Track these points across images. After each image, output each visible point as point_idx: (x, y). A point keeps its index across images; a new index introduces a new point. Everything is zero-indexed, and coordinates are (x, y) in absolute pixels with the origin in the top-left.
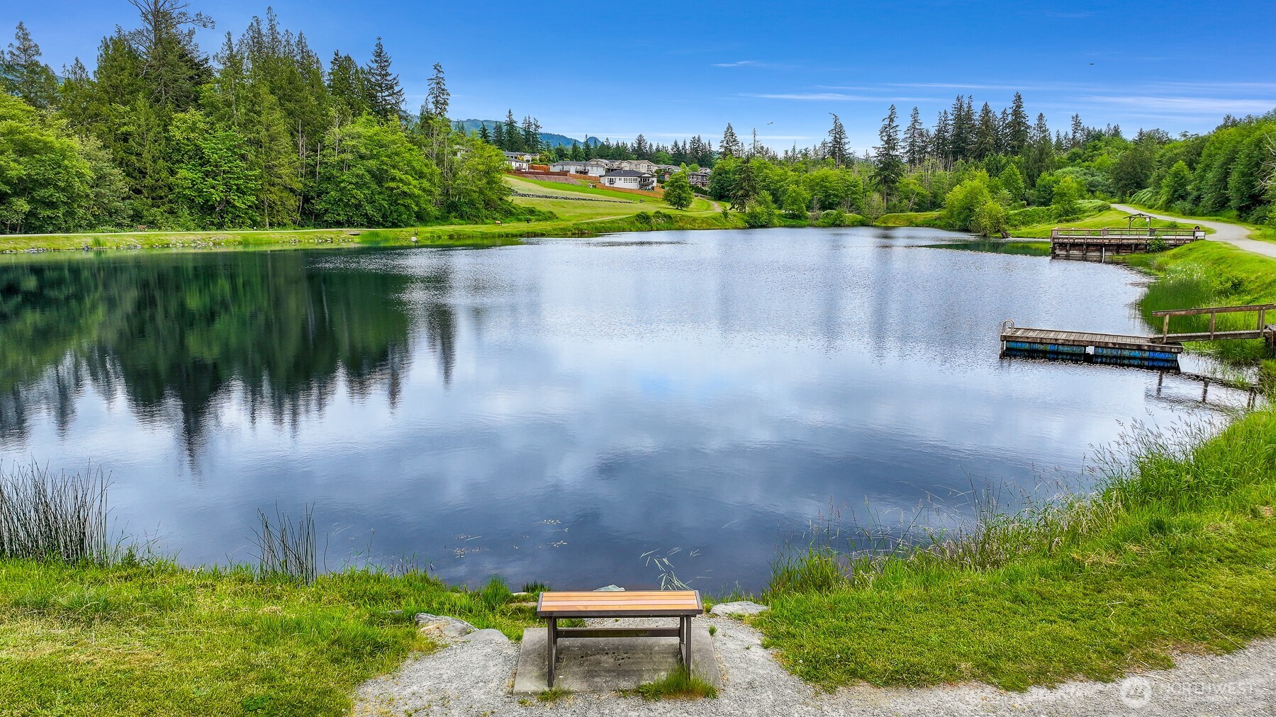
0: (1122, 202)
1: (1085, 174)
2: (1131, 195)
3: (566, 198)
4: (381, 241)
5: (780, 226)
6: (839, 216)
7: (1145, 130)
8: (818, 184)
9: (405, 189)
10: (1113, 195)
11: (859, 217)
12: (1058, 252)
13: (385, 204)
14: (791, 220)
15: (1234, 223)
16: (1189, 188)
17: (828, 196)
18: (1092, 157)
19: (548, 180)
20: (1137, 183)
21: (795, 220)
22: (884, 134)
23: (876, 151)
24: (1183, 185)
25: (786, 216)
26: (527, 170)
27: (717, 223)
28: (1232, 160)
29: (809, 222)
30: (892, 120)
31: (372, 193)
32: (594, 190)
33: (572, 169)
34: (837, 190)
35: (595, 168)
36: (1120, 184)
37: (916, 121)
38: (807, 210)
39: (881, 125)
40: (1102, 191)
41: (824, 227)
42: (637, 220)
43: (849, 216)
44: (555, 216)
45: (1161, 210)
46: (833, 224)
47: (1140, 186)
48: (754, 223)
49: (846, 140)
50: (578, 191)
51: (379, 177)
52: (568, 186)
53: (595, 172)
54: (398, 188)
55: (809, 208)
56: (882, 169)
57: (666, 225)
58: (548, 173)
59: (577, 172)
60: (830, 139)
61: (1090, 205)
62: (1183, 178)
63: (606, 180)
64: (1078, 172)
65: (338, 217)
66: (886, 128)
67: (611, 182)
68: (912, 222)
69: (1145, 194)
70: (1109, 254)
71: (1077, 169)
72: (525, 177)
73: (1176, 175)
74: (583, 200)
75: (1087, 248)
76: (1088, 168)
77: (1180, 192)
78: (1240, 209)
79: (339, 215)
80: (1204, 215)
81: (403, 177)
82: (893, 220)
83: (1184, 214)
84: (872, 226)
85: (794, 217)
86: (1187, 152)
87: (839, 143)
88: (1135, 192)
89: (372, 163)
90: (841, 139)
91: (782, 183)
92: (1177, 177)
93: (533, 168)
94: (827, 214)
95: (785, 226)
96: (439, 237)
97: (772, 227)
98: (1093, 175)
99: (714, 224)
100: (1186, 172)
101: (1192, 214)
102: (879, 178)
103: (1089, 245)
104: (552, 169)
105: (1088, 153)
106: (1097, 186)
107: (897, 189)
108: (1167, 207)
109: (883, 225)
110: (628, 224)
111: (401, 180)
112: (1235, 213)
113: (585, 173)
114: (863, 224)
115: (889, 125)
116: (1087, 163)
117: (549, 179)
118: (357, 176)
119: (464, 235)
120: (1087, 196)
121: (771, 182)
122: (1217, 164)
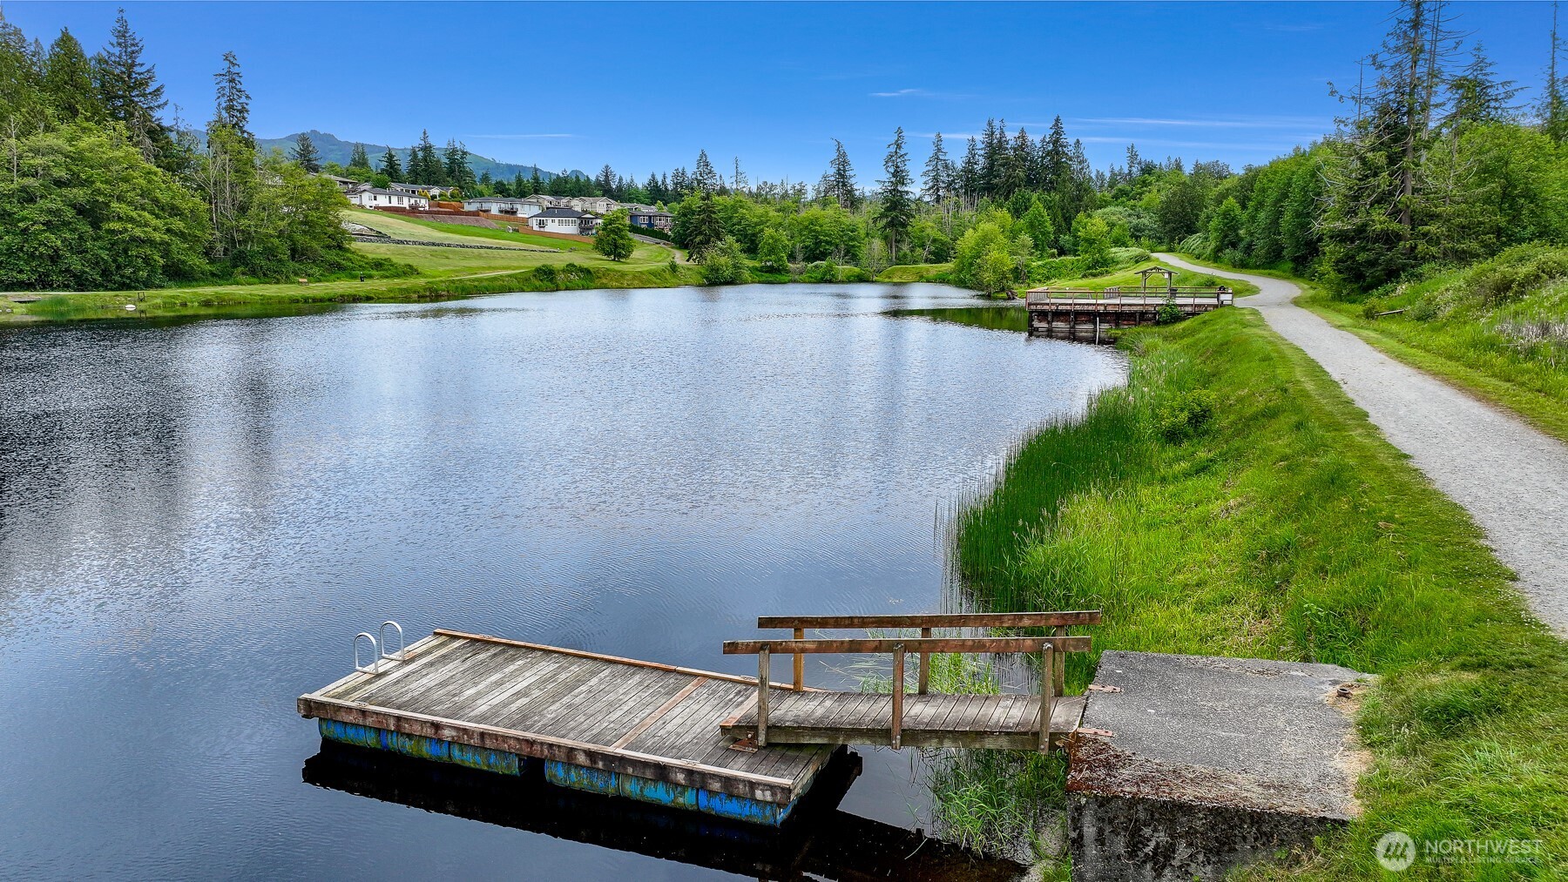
0: (1171, 250)
1: (1130, 215)
2: (1180, 240)
3: (463, 246)
4: (68, 312)
5: (753, 282)
6: (830, 268)
7: (1203, 161)
8: (806, 227)
9: (138, 232)
10: (1160, 241)
11: (857, 270)
12: (1036, 324)
13: (104, 255)
14: (767, 275)
15: (1288, 278)
16: (1241, 232)
17: (818, 243)
18: (1141, 194)
19: (451, 222)
20: (1188, 226)
21: (773, 274)
22: (890, 164)
23: (881, 186)
24: (1235, 229)
25: (761, 270)
26: (427, 208)
27: (655, 279)
28: (1285, 196)
29: (791, 276)
30: (899, 146)
31: (81, 238)
32: (516, 235)
33: (494, 209)
34: (830, 235)
35: (526, 207)
36: (1167, 228)
37: (939, 150)
38: (789, 261)
39: (885, 154)
40: (1150, 236)
41: (810, 282)
42: (535, 276)
43: (843, 269)
44: (416, 270)
45: (1209, 260)
46: (822, 279)
47: (1191, 230)
48: (714, 280)
49: (851, 173)
50: (487, 237)
51: (92, 213)
52: (477, 230)
53: (526, 211)
54: (126, 230)
55: (792, 257)
56: (888, 209)
57: (580, 283)
58: (458, 213)
59: (501, 211)
60: (832, 171)
61: (1127, 254)
62: (1233, 219)
63: (534, 222)
64: (1121, 213)
65: (19, 276)
66: (892, 156)
67: (542, 224)
68: (922, 277)
69: (1194, 241)
70: (1105, 326)
71: (1120, 209)
72: (418, 217)
73: (1225, 215)
74: (488, 248)
75: (1075, 317)
76: (1133, 207)
77: (1230, 238)
78: (1295, 260)
79: (21, 271)
80: (1257, 267)
81: (134, 214)
82: (900, 274)
83: (1235, 267)
84: (873, 282)
85: (771, 270)
86: (1241, 186)
87: (843, 176)
88: (1184, 238)
89: (79, 194)
90: (845, 171)
91: (762, 227)
92: (1227, 219)
93: (439, 206)
94: (816, 267)
95: (759, 282)
96: (184, 305)
97: (741, 284)
98: (1139, 217)
99: (649, 281)
100: (1238, 211)
101: (1242, 265)
102: (885, 221)
103: (1078, 314)
104: (467, 208)
105: (1137, 189)
106: (1144, 231)
107: (907, 234)
108: (1216, 258)
109: (887, 280)
110: (519, 282)
111: (131, 220)
112: (1290, 265)
113: (513, 212)
114: (861, 279)
115: (896, 152)
116: (1132, 202)
117: (453, 220)
118: (50, 211)
119: (230, 300)
120: (1130, 243)
121: (749, 225)
122: (1269, 201)
